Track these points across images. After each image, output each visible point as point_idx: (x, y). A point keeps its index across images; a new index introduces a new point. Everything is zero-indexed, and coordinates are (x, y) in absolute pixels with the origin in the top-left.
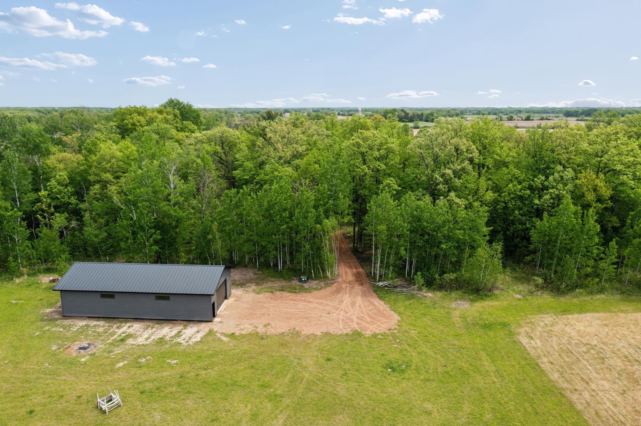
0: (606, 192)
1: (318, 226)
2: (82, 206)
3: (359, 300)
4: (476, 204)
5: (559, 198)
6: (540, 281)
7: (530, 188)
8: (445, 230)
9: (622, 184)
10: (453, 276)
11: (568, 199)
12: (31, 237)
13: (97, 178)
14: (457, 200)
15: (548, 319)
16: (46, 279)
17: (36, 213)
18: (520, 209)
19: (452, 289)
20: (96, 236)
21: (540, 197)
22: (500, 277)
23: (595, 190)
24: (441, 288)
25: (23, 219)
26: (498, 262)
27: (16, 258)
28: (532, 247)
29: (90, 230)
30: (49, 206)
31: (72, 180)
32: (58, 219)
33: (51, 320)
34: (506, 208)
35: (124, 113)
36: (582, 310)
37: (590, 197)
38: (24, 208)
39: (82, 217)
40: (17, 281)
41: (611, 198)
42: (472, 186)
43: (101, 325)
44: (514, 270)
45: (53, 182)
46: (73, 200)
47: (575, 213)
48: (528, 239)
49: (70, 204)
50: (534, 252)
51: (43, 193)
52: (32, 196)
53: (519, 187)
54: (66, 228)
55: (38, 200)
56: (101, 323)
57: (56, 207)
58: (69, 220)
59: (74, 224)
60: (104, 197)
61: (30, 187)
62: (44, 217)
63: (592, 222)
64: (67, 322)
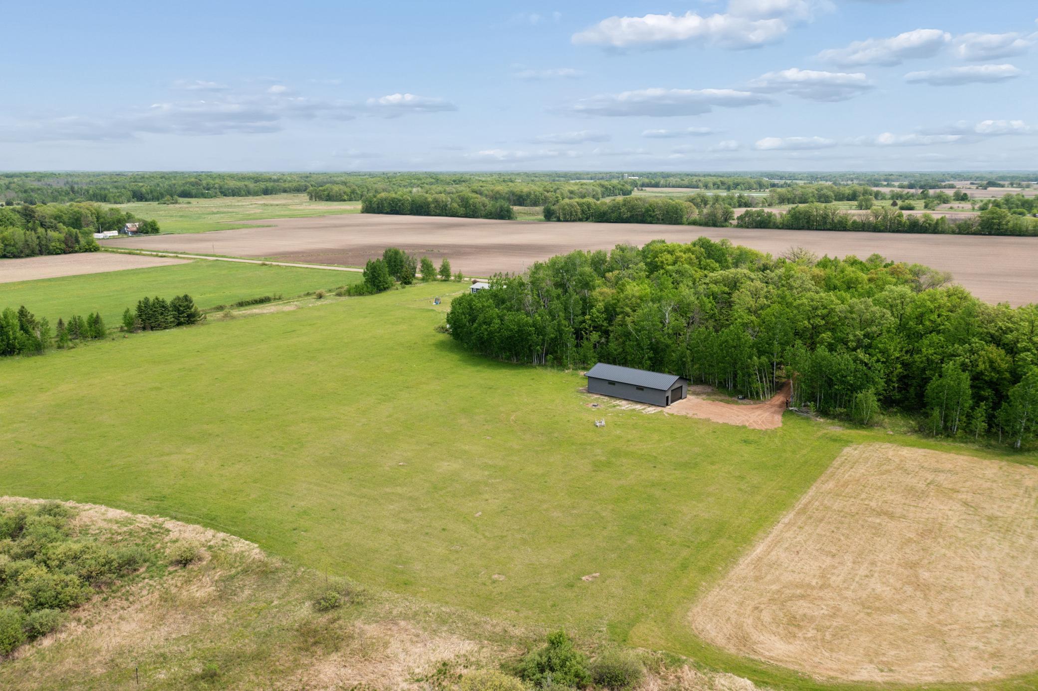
1: (749, 360)
2: (610, 328)
12: (577, 346)
13: (622, 310)
16: (582, 373)
17: (581, 330)
20: (616, 350)
25: (574, 334)
27: (567, 357)
29: (613, 345)
30: (590, 326)
31: (606, 309)
32: (594, 336)
33: (581, 392)
35: (657, 251)
38: (575, 326)
39: (609, 335)
40: (566, 371)
43: (606, 399)
45: (594, 310)
46: (605, 324)
49: (602, 326)
51: (587, 317)
52: (580, 318)
54: (598, 342)
55: (584, 321)
56: (606, 398)
57: (595, 327)
58: (600, 337)
59: (603, 340)
60: (623, 324)
61: (580, 312)
62: (586, 334)
64: (589, 395)
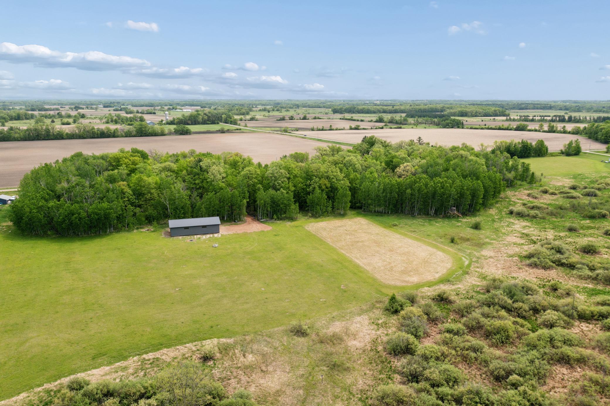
0: (329, 185)
3: (258, 225)
4: (290, 192)
5: (314, 188)
6: (310, 215)
7: (306, 185)
8: (281, 201)
9: (333, 182)
10: (284, 215)
11: (317, 188)
14: (284, 191)
15: (313, 224)
18: (303, 192)
19: (284, 220)
21: (309, 188)
22: (299, 215)
23: (325, 185)
24: (281, 219)
26: (298, 209)
28: (307, 205)
34: (298, 192)
36: (322, 221)
37: (324, 187)
41: (330, 187)
42: (287, 186)
44: (303, 213)
47: (320, 193)
48: (306, 202)
50: (308, 206)
53: (302, 185)
63: (324, 195)
